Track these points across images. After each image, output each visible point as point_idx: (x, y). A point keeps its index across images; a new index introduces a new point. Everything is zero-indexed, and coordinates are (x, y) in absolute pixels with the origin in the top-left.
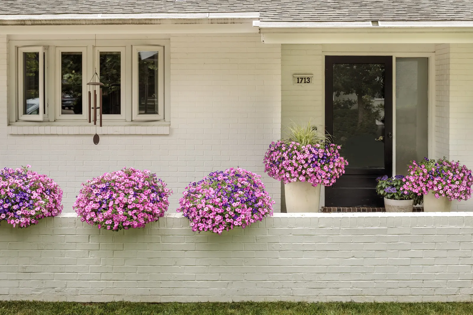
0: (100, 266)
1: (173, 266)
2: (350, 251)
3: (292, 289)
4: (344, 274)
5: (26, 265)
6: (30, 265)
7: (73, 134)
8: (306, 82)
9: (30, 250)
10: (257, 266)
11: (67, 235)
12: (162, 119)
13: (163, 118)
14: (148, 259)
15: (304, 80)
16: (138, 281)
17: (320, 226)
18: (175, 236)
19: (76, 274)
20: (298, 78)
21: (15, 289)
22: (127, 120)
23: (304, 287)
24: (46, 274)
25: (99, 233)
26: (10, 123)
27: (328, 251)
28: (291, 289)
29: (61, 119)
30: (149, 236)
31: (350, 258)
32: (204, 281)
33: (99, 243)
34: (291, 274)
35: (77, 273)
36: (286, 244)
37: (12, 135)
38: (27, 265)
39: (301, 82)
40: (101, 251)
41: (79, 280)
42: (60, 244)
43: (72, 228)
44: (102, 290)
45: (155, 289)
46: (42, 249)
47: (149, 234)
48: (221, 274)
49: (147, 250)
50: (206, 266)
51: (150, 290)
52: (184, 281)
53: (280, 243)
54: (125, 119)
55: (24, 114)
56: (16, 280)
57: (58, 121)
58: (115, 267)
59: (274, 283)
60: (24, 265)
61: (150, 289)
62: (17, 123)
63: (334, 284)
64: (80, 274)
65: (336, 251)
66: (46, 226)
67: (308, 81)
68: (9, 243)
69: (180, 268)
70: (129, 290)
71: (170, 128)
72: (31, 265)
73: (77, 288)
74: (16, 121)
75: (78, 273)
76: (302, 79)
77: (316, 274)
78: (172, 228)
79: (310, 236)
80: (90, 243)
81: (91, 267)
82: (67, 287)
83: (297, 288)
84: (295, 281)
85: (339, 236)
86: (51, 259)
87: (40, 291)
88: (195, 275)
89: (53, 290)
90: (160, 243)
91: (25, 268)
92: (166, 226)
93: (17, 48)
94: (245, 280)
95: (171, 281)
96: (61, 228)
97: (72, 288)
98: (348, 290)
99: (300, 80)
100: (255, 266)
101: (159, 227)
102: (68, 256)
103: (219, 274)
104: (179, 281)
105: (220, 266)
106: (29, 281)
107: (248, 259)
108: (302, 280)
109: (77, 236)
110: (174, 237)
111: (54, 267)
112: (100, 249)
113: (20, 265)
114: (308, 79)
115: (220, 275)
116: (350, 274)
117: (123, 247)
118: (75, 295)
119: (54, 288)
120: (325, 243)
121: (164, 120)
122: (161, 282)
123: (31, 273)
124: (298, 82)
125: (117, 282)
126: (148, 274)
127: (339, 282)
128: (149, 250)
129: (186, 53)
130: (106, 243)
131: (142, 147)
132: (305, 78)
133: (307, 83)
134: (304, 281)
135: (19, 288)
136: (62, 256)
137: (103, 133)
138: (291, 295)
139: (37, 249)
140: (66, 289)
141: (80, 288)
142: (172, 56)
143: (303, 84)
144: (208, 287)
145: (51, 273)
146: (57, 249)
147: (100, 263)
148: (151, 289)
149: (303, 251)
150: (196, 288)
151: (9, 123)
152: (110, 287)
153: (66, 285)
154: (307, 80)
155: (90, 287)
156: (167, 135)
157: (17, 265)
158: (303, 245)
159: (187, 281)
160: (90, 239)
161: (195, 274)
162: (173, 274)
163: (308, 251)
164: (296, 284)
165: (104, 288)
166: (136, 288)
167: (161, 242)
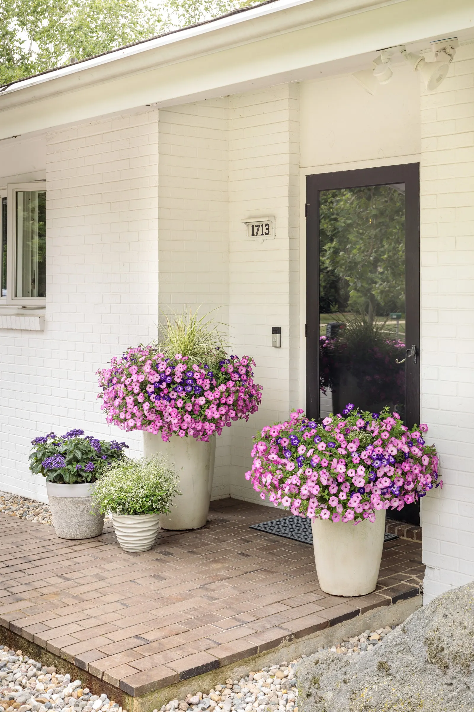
8: (264, 233)
15: (261, 227)
20: (253, 226)
39: (257, 235)
67: (267, 232)
76: (258, 226)
99: (256, 229)
114: (267, 227)
124: (253, 235)
132: (262, 226)
133: (265, 236)
143: (260, 238)
154: (265, 230)
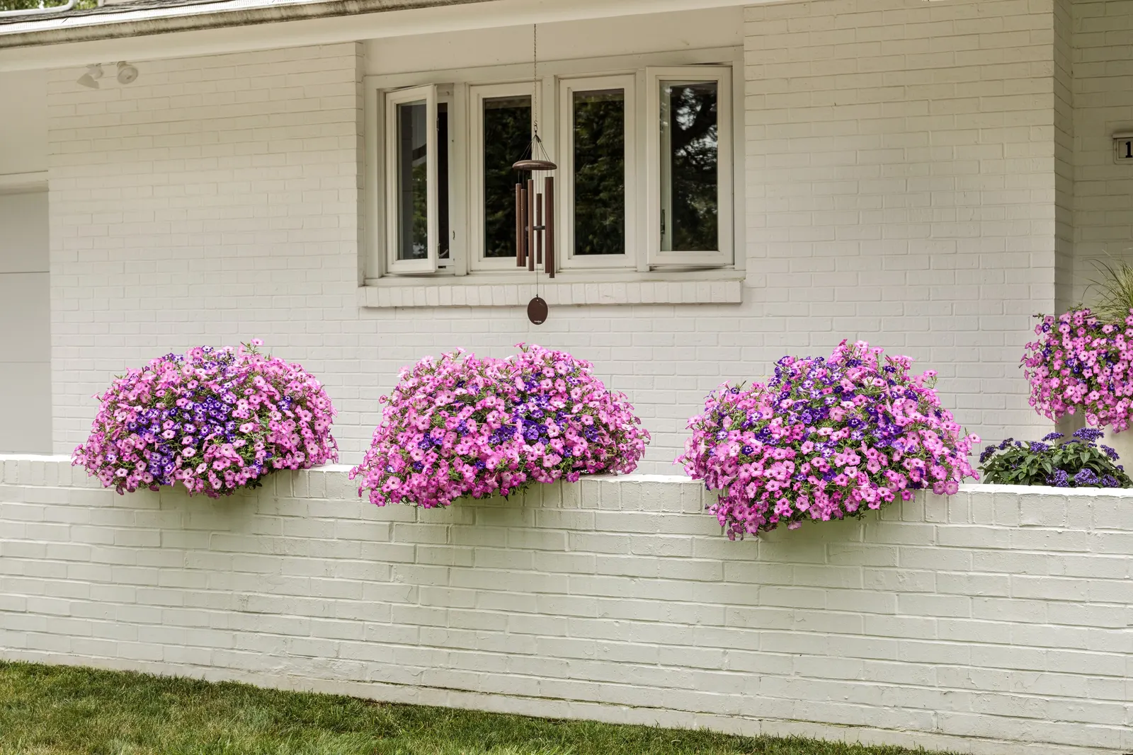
0: (416, 606)
1: (599, 618)
2: (1123, 606)
3: (936, 714)
4: (1101, 678)
5: (248, 594)
6: (256, 594)
7: (504, 304)
9: (257, 555)
10: (830, 635)
11: (339, 520)
12: (729, 264)
13: (731, 262)
14: (535, 595)
16: (509, 655)
17: (1024, 522)
18: (602, 533)
19: (360, 624)
20: (1128, 144)
21: (225, 653)
22: (639, 269)
23: (972, 710)
24: (291, 619)
25: (414, 518)
26: (367, 282)
27: (1049, 603)
28: (932, 712)
29: (482, 268)
30: (536, 530)
31: (1123, 628)
32: (682, 668)
33: (413, 545)
34: (934, 666)
35: (362, 623)
36: (917, 573)
37: (367, 308)
38: (251, 594)
40: (418, 565)
41: (366, 641)
42: (324, 542)
43: (349, 500)
44: (422, 672)
45: (552, 680)
46: (283, 553)
47: (537, 526)
48: (727, 650)
49: (532, 570)
50: (687, 626)
51: (539, 683)
52: (627, 665)
53: (899, 570)
54: (634, 265)
55: (399, 259)
56: (228, 630)
57: (474, 274)
58: (453, 611)
59: (882, 691)
60: (244, 594)
61: (539, 678)
62: (383, 279)
63: (1070, 708)
64: (368, 625)
65: (1075, 604)
66: (292, 494)
68: (213, 533)
69: (617, 625)
70: (487, 677)
71: (742, 287)
72: (260, 595)
73: (364, 663)
74: (382, 276)
75: (366, 623)
77: (1012, 674)
78: (596, 511)
79: (990, 551)
80: (392, 543)
81: (394, 606)
82: (340, 657)
83: (952, 710)
84: (945, 690)
85: (1085, 555)
86: (304, 580)
87: (280, 664)
88: (659, 650)
89: (309, 664)
90: (564, 551)
91: (246, 600)
92: (579, 505)
93: (383, 94)
94: (797, 673)
95: (593, 662)
96: (326, 500)
97: (351, 661)
98: (1117, 731)
100: (826, 635)
101: (562, 507)
102: (341, 575)
103: (722, 650)
104: (614, 664)
105: (727, 629)
106: (256, 634)
107: (806, 611)
108: (966, 686)
109: (363, 522)
110: (600, 536)
111: (309, 601)
112: (417, 562)
113: (236, 593)
115: (725, 653)
116: (1124, 679)
117: (474, 559)
118: (358, 681)
119: (310, 657)
120: (1039, 577)
121: (732, 266)
122: (568, 661)
123: (261, 615)
124: (1129, 156)
125: (459, 653)
126: (533, 636)
127: (1087, 703)
128: (536, 570)
129: (787, 79)
130: (430, 546)
131: (674, 337)
134: (973, 692)
135: (232, 651)
136: (328, 574)
137: (575, 302)
138: (935, 730)
139: (272, 552)
140: (339, 664)
141: (370, 663)
142: (749, 88)
144: (693, 686)
145: (303, 618)
146: (318, 556)
147: (418, 597)
148: (544, 679)
149: (972, 596)
150: (660, 687)
151: (364, 282)
152: (441, 667)
153: (338, 652)
155: (394, 661)
156: (738, 304)
157: (230, 593)
158: (971, 577)
159: (637, 666)
160: (394, 533)
161: (656, 646)
162: (598, 641)
163: (987, 599)
164: (950, 697)
165: (425, 669)
166: (505, 675)
167: (567, 550)
